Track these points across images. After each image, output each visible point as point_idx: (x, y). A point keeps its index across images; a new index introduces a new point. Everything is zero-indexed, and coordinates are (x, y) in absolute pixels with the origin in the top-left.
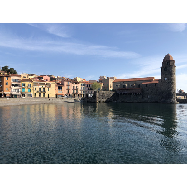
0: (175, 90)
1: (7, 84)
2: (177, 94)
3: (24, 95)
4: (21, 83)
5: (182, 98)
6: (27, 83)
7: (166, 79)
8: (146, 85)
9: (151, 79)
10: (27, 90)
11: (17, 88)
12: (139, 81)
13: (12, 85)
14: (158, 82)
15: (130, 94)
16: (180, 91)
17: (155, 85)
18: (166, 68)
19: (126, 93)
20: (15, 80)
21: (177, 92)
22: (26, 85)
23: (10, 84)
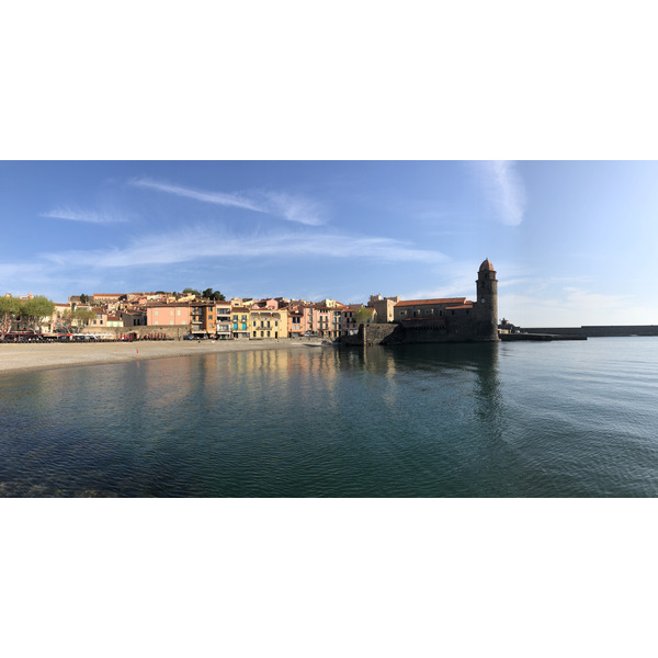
0: (496, 320)
1: (211, 317)
2: (499, 327)
3: (236, 335)
4: (231, 316)
5: (506, 332)
6: (240, 315)
7: (483, 301)
8: (453, 311)
9: (460, 301)
10: (240, 325)
11: (225, 323)
12: (441, 304)
13: (219, 318)
14: (471, 306)
15: (425, 328)
16: (504, 322)
17: (468, 310)
18: (483, 283)
19: (418, 325)
20: (222, 311)
21: (499, 323)
22: (240, 318)
23: (215, 318)
